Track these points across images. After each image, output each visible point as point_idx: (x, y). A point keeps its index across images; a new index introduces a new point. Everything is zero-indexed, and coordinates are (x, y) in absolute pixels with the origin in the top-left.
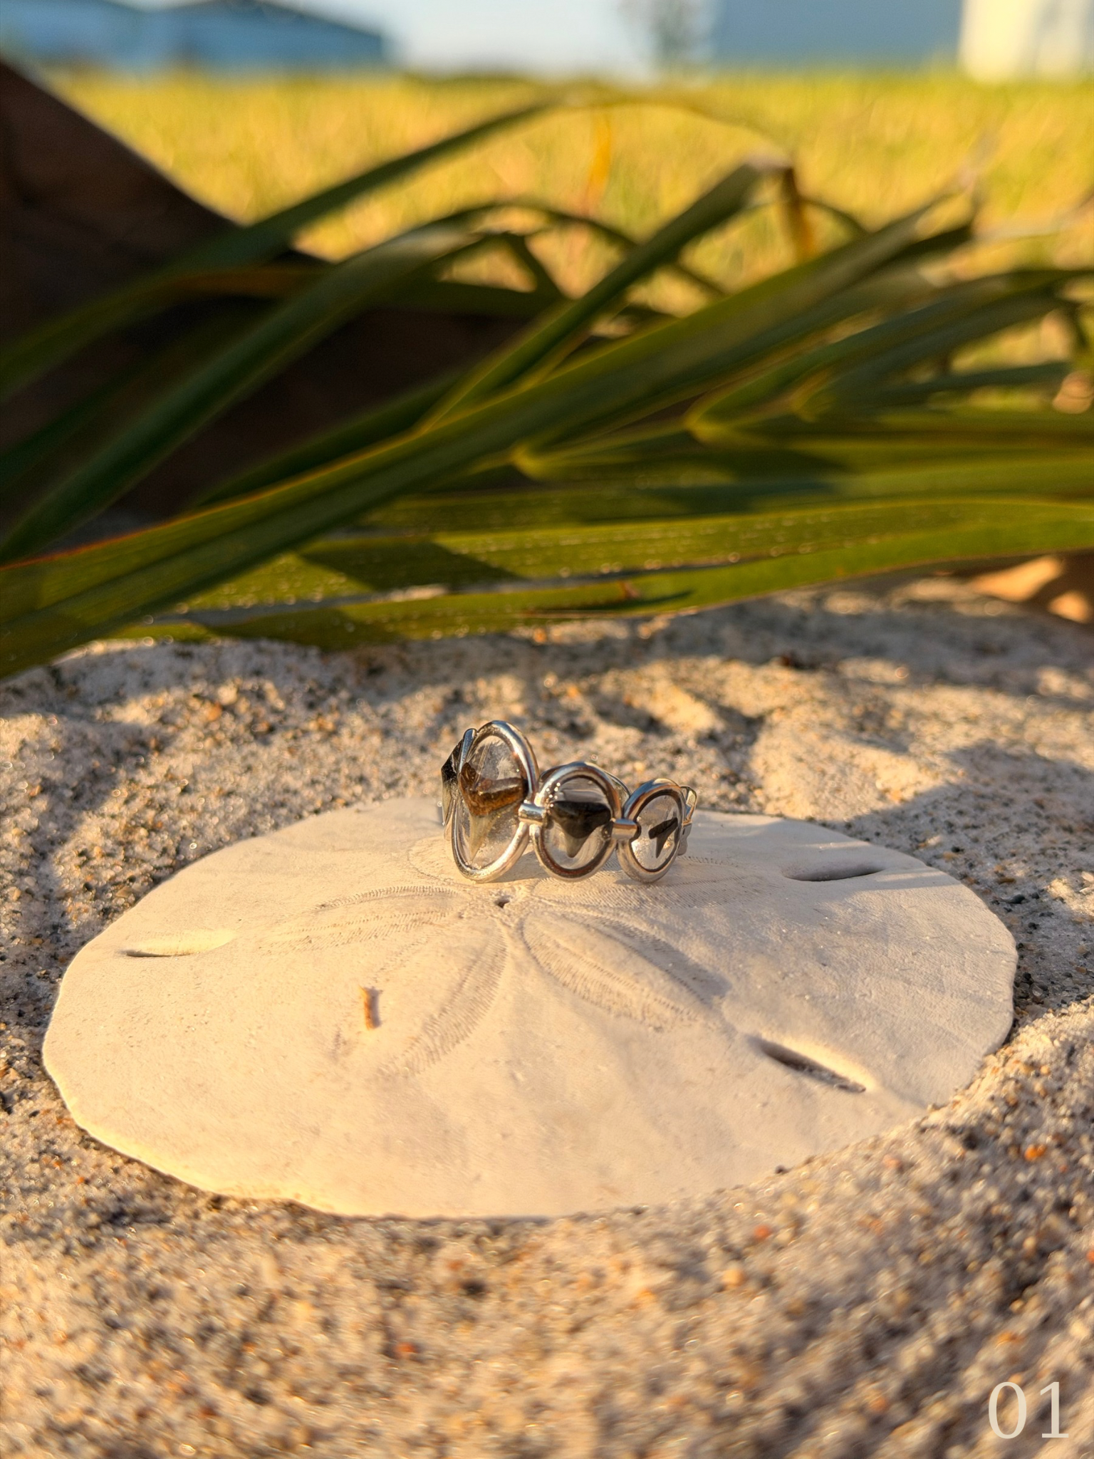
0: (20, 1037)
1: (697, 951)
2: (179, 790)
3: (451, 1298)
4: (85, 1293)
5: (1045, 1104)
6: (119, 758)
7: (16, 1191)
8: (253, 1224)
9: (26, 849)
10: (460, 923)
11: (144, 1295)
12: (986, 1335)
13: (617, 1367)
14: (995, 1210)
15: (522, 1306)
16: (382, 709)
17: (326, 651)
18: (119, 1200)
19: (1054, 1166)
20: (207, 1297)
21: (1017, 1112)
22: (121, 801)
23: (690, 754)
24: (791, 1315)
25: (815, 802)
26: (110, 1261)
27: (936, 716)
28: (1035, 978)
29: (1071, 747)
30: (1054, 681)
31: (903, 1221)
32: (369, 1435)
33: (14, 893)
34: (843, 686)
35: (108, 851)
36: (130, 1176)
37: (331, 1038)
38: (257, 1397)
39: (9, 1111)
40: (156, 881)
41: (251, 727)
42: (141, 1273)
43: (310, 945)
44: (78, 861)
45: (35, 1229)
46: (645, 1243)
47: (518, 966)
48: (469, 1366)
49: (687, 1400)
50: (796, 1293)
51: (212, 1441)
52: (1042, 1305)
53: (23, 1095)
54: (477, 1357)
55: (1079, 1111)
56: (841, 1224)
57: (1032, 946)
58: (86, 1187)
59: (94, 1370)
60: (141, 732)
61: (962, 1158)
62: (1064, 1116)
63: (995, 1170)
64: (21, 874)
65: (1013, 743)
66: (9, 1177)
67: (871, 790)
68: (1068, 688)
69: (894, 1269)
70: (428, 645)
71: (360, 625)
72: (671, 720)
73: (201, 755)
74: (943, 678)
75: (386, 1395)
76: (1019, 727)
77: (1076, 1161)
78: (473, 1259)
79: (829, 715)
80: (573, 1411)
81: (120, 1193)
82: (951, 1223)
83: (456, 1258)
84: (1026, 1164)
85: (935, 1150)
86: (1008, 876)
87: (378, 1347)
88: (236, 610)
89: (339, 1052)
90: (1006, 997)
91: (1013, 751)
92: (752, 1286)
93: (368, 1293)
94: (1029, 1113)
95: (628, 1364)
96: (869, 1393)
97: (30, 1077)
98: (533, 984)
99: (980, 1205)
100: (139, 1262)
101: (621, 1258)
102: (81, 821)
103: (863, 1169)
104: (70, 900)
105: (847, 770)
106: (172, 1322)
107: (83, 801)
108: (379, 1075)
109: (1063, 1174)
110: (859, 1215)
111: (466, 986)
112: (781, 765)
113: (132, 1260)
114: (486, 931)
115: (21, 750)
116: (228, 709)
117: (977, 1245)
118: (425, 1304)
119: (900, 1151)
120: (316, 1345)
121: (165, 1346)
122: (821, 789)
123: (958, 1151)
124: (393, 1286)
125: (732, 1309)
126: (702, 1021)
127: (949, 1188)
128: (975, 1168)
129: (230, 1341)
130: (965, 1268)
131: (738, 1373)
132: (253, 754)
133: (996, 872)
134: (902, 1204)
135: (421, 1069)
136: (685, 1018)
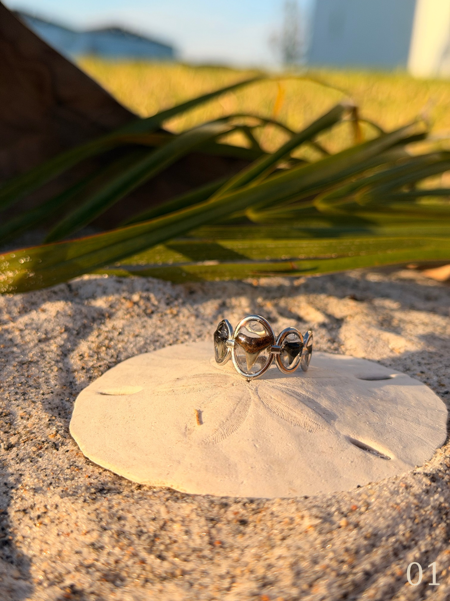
0: (60, 422)
1: (324, 403)
2: (118, 333)
3: (235, 525)
4: (93, 516)
6: (94, 320)
7: (62, 479)
8: (156, 495)
9: (59, 352)
10: (233, 387)
11: (116, 518)
12: (441, 550)
13: (300, 553)
14: (443, 505)
15: (262, 530)
16: (195, 307)
17: (174, 283)
18: (102, 484)
20: (140, 520)
22: (95, 336)
23: (317, 331)
24: (366, 538)
25: (366, 351)
26: (102, 505)
27: (411, 322)
31: (408, 507)
32: (205, 573)
33: (55, 369)
34: (375, 309)
35: (91, 355)
36: (106, 476)
37: (184, 428)
38: (161, 557)
39: (58, 450)
40: (109, 368)
41: (145, 311)
42: (114, 510)
43: (174, 393)
44: (79, 358)
45: (71, 493)
46: (309, 509)
47: (256, 405)
48: (243, 551)
49: (328, 567)
50: (368, 530)
51: (144, 572)
53: (63, 444)
54: (246, 547)
56: (384, 506)
58: (89, 479)
59: (98, 545)
60: (102, 310)
61: (430, 485)
63: (442, 490)
64: (57, 362)
65: (441, 334)
66: (59, 474)
67: (387, 348)
69: (405, 524)
70: (212, 284)
71: (188, 274)
72: (307, 318)
73: (126, 320)
74: (413, 308)
75: (211, 559)
76: (444, 328)
78: (242, 511)
79: (369, 319)
80: (285, 568)
81: (102, 482)
82: (426, 509)
83: (236, 511)
85: (420, 481)
86: (442, 383)
87: (207, 542)
88: (138, 266)
89: (187, 433)
90: (444, 428)
91: (443, 337)
92: (351, 527)
93: (203, 521)
95: (305, 553)
96: (396, 568)
97: (65, 437)
98: (262, 411)
99: (438, 503)
100: (113, 506)
101: (300, 514)
102: (80, 343)
103: (392, 487)
104: (76, 373)
105: (378, 341)
106: (127, 529)
107: (80, 335)
108: (202, 442)
110: (391, 504)
111: (236, 411)
112: (351, 337)
113: (110, 506)
114: (243, 391)
115: (57, 314)
116: (136, 303)
117: (437, 517)
118: (224, 527)
119: (406, 481)
120: (183, 540)
121: (125, 537)
122: (368, 347)
123: (429, 482)
124: (212, 520)
125: (344, 535)
126: (327, 429)
127: (425, 496)
128: (435, 489)
129: (149, 537)
130: (432, 526)
131: (347, 558)
132: (146, 321)
133: (438, 382)
134: (408, 501)
135: (219, 441)
136: (321, 428)
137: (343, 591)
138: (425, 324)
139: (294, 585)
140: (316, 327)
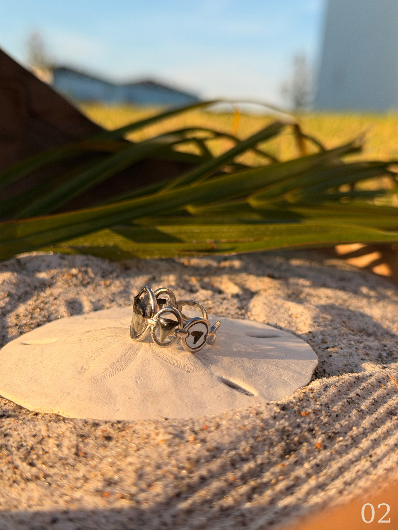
2: (53, 298)
3: (100, 441)
5: (312, 401)
6: (35, 288)
8: (43, 419)
11: (3, 435)
12: (276, 463)
13: (148, 461)
14: (286, 428)
15: (123, 444)
16: (127, 280)
17: (111, 261)
18: (4, 411)
19: (311, 418)
20: (23, 437)
21: (302, 402)
22: (34, 301)
23: (228, 300)
24: (208, 450)
25: (267, 316)
27: (317, 296)
28: (327, 371)
29: (362, 308)
30: (365, 290)
31: (254, 428)
32: (65, 476)
34: (287, 285)
35: (26, 315)
36: (9, 405)
37: (80, 368)
38: (32, 464)
40: (39, 325)
41: (81, 282)
43: (80, 342)
46: (165, 428)
48: (101, 459)
49: (168, 471)
50: (211, 444)
51: (14, 476)
52: (296, 457)
54: (104, 457)
55: (324, 404)
56: (232, 427)
57: (328, 361)
60: (44, 280)
61: (279, 413)
62: (318, 405)
63: (289, 417)
65: (341, 305)
67: (286, 314)
68: (369, 293)
69: (247, 442)
70: (145, 261)
71: (122, 252)
72: (225, 290)
73: (63, 289)
74: (325, 286)
75: (73, 466)
76: (345, 301)
77: (319, 418)
78: (110, 430)
79: (280, 292)
80: (130, 472)
81: (4, 410)
82: (270, 431)
83: (105, 429)
84: (302, 417)
86: (325, 341)
87: (73, 453)
91: (341, 307)
93: (74, 437)
94: (306, 403)
95: (151, 460)
96: (230, 476)
99: (282, 426)
100: (3, 426)
101: (157, 431)
102: (19, 306)
103: (244, 413)
104: (10, 328)
105: (280, 308)
106: (10, 443)
107: (21, 300)
108: (92, 379)
109: (313, 421)
110: (238, 425)
111: (127, 354)
112: (259, 305)
115: (3, 283)
116: (75, 276)
117: (278, 438)
118: (91, 442)
119: (259, 409)
120: (54, 451)
121: (7, 449)
122: (270, 313)
123: (278, 410)
124: (82, 436)
125: (189, 447)
126: (203, 371)
127: (272, 420)
128: (283, 416)
129: (27, 449)
130: (272, 444)
131: (187, 465)
132: (81, 290)
133: (322, 339)
134: (254, 423)
135: (107, 378)
136: (198, 369)
137: (177, 491)
138: (328, 297)
139: (135, 484)
140: (229, 297)
